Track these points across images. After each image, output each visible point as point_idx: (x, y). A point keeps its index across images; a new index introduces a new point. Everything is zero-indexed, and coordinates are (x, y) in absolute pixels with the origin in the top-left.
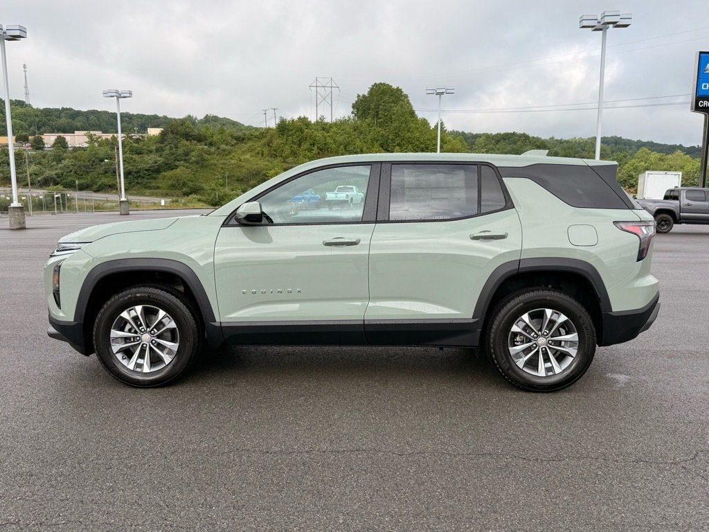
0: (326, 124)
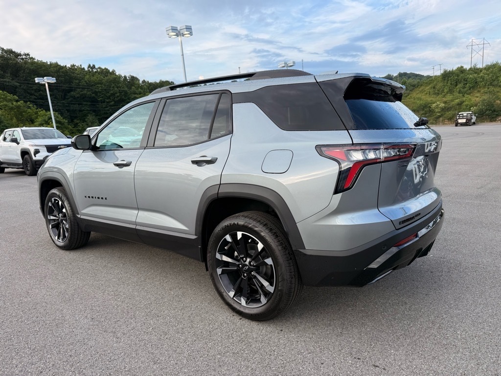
0: (478, 69)
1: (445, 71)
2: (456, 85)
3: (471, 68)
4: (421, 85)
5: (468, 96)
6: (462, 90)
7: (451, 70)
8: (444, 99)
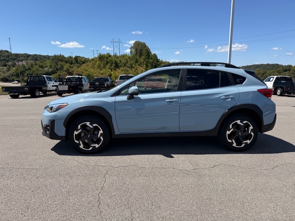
0: (117, 56)
1: (100, 55)
2: (107, 64)
3: (114, 56)
4: (87, 62)
5: (114, 71)
6: (110, 67)
7: (103, 54)
8: (101, 72)
